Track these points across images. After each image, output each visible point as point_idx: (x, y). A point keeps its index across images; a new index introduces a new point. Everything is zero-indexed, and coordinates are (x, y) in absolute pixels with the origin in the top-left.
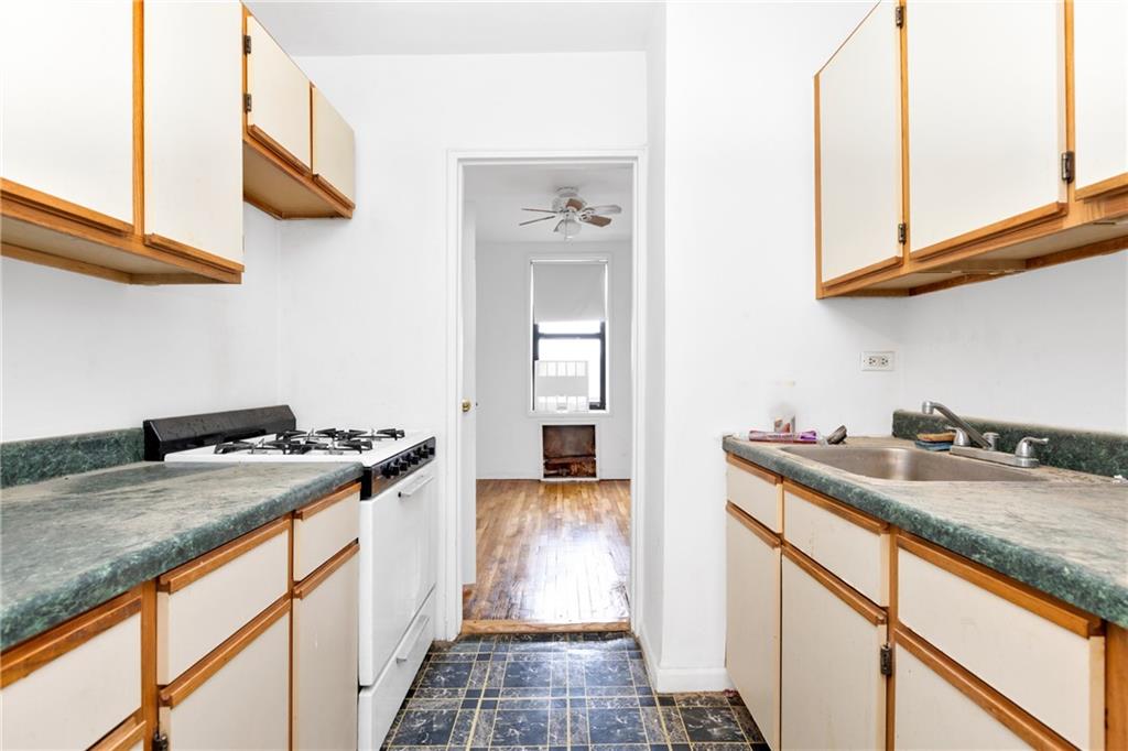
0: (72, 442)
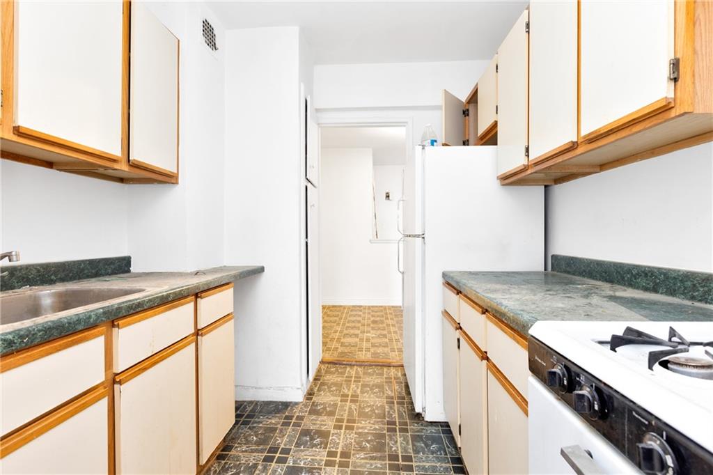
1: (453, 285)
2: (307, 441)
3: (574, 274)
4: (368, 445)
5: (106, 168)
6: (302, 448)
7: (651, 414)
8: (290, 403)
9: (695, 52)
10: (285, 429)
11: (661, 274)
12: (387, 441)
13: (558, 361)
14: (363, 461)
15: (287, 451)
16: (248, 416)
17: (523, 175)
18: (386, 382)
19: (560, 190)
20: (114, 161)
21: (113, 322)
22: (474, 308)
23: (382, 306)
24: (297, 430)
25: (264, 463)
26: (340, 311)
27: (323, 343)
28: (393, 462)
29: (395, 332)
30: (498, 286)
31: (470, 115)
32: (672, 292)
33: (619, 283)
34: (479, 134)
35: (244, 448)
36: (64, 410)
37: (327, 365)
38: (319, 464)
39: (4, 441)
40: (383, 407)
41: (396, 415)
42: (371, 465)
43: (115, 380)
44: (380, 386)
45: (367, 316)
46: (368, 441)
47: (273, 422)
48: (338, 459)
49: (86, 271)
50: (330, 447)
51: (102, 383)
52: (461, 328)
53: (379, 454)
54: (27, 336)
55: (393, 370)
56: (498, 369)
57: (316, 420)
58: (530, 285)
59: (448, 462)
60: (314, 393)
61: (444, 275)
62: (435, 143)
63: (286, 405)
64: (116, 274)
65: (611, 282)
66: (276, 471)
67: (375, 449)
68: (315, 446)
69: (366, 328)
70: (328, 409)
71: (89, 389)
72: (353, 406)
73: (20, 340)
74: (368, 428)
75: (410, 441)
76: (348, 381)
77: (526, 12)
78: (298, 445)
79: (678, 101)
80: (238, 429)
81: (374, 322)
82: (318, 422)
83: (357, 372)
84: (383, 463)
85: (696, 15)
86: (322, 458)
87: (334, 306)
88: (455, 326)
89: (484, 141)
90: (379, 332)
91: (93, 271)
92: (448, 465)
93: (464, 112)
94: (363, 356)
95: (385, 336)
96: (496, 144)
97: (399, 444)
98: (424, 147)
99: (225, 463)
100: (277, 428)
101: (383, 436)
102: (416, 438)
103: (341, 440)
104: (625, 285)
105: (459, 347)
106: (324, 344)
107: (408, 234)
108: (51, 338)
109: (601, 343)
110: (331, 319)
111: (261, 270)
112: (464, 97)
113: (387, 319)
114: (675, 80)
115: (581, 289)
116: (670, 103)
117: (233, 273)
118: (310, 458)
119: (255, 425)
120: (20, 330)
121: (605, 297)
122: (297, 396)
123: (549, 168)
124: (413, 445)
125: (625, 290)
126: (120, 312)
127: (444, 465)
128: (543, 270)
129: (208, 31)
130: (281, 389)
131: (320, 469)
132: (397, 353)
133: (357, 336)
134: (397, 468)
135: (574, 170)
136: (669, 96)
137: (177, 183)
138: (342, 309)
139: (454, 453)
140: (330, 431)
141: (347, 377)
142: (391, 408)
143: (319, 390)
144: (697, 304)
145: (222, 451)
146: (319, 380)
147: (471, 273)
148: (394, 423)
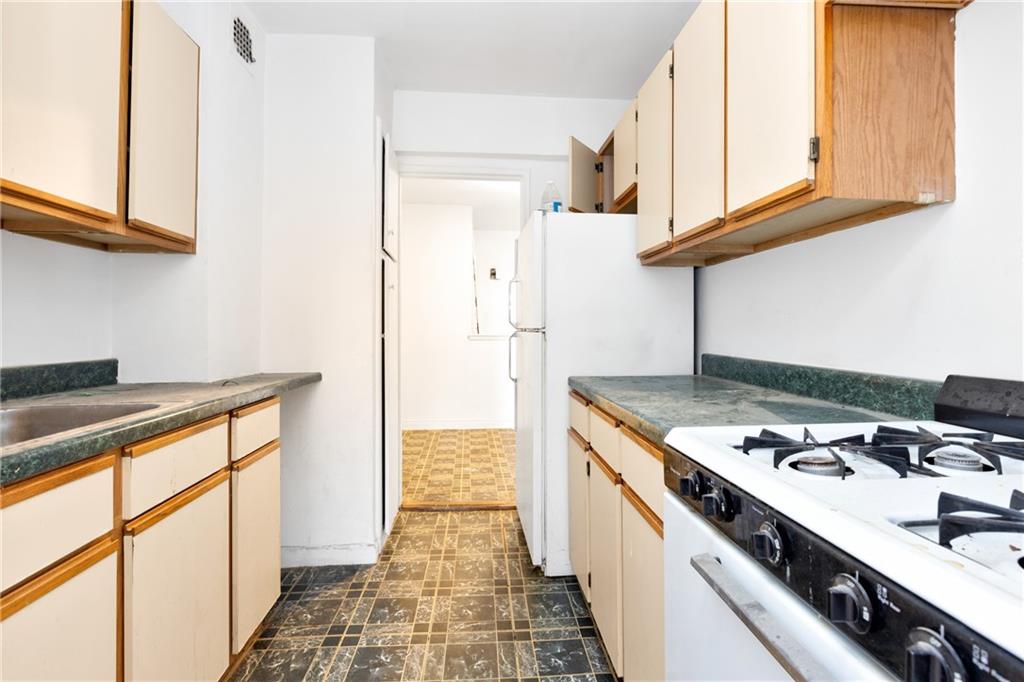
0: (865, 379)
1: (582, 393)
2: (385, 614)
3: (726, 378)
4: (469, 612)
5: (91, 230)
6: (379, 623)
7: (766, 505)
8: (359, 566)
9: (833, 132)
10: (353, 601)
11: (815, 374)
12: (496, 605)
13: (692, 468)
14: (463, 633)
15: (357, 629)
16: (297, 588)
17: (667, 254)
18: (493, 531)
19: (712, 273)
20: (106, 220)
21: (123, 448)
22: (606, 420)
23: (484, 430)
24: (371, 601)
25: (325, 647)
26: (425, 437)
27: (403, 483)
28: (503, 631)
29: (504, 465)
30: (636, 394)
31: (604, 169)
32: (824, 396)
33: (773, 387)
34: (616, 198)
35: (294, 630)
36: (62, 568)
37: (409, 513)
38: (403, 642)
39: (5, 597)
40: (489, 563)
41: (507, 572)
42: (475, 637)
43: (124, 530)
44: (485, 537)
45: (464, 444)
46: (470, 608)
47: (335, 593)
48: (429, 634)
49: (51, 382)
50: (418, 619)
51: (109, 534)
52: (591, 448)
53: (485, 623)
54: (19, 465)
55: (502, 515)
56: (634, 493)
57: (396, 587)
58: (673, 392)
59: (575, 624)
60: (392, 552)
61: (571, 381)
62: (559, 207)
63: (352, 569)
64: (95, 386)
65: (765, 385)
66: (343, 656)
67: (480, 617)
68: (397, 619)
69: (463, 461)
70: (413, 571)
71: (92, 542)
72: (448, 565)
73: (9, 471)
74: (470, 591)
75: (526, 604)
76: (440, 533)
77: (670, 53)
78: (372, 620)
79: (818, 183)
80: (283, 607)
81: (475, 452)
82: (400, 589)
83: (452, 520)
84: (491, 632)
85: (835, 94)
86: (407, 634)
87: (415, 432)
88: (584, 446)
89: (621, 206)
90: (482, 465)
91: (62, 382)
92: (574, 628)
93: (597, 167)
94: (461, 498)
95: (490, 470)
96: (635, 212)
97: (511, 607)
98: (544, 212)
99: (267, 653)
100: (341, 601)
101: (490, 600)
102: (534, 599)
103: (432, 609)
104: (778, 389)
105: (589, 473)
106: (405, 484)
107: (523, 327)
108: (49, 469)
109: (736, 447)
110: (412, 449)
111: (318, 378)
112: (596, 147)
113: (492, 446)
114: (816, 161)
115: (730, 394)
116: (810, 185)
117: (279, 382)
118: (391, 635)
119: (308, 599)
120: (9, 457)
121: (754, 402)
122: (369, 556)
123: (697, 246)
124: (530, 608)
125: (778, 395)
126: (133, 435)
127: (569, 628)
128: (692, 373)
129: (241, 35)
130: (345, 547)
131: (406, 648)
132: (507, 492)
133: (450, 471)
134: (510, 637)
135: (725, 251)
136: (810, 178)
137: (194, 253)
138: (428, 435)
139: (582, 612)
140: (416, 600)
141: (438, 527)
142: (500, 563)
143: (399, 547)
144: (848, 408)
145: (261, 637)
146: (399, 533)
147: (604, 378)
148: (506, 583)
